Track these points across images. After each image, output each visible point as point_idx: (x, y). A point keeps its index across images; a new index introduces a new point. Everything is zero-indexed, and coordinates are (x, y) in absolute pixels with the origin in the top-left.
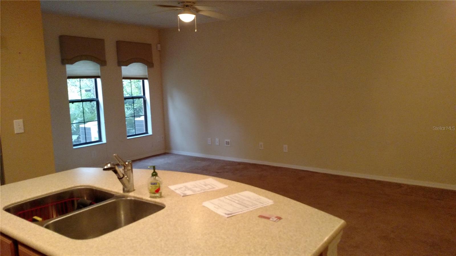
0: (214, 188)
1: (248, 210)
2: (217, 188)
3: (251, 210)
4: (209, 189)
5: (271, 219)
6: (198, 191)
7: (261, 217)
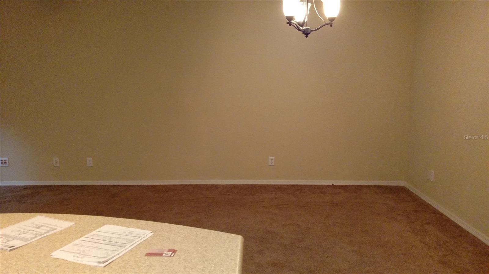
0: (54, 229)
1: (125, 250)
2: (59, 229)
3: (130, 249)
4: (46, 233)
5: (164, 255)
6: (32, 238)
7: (149, 255)
